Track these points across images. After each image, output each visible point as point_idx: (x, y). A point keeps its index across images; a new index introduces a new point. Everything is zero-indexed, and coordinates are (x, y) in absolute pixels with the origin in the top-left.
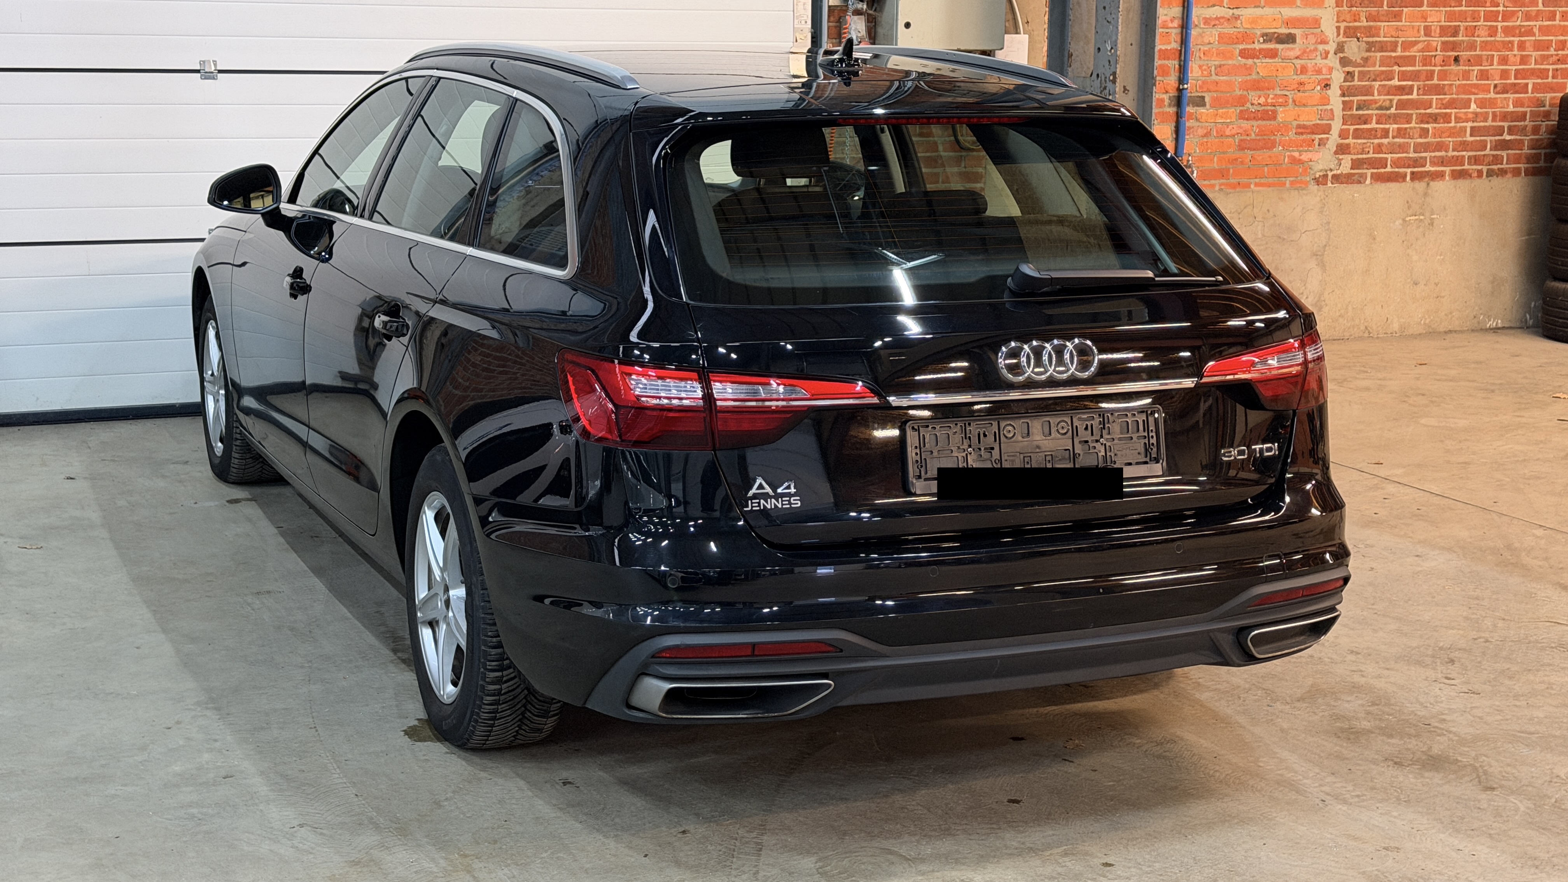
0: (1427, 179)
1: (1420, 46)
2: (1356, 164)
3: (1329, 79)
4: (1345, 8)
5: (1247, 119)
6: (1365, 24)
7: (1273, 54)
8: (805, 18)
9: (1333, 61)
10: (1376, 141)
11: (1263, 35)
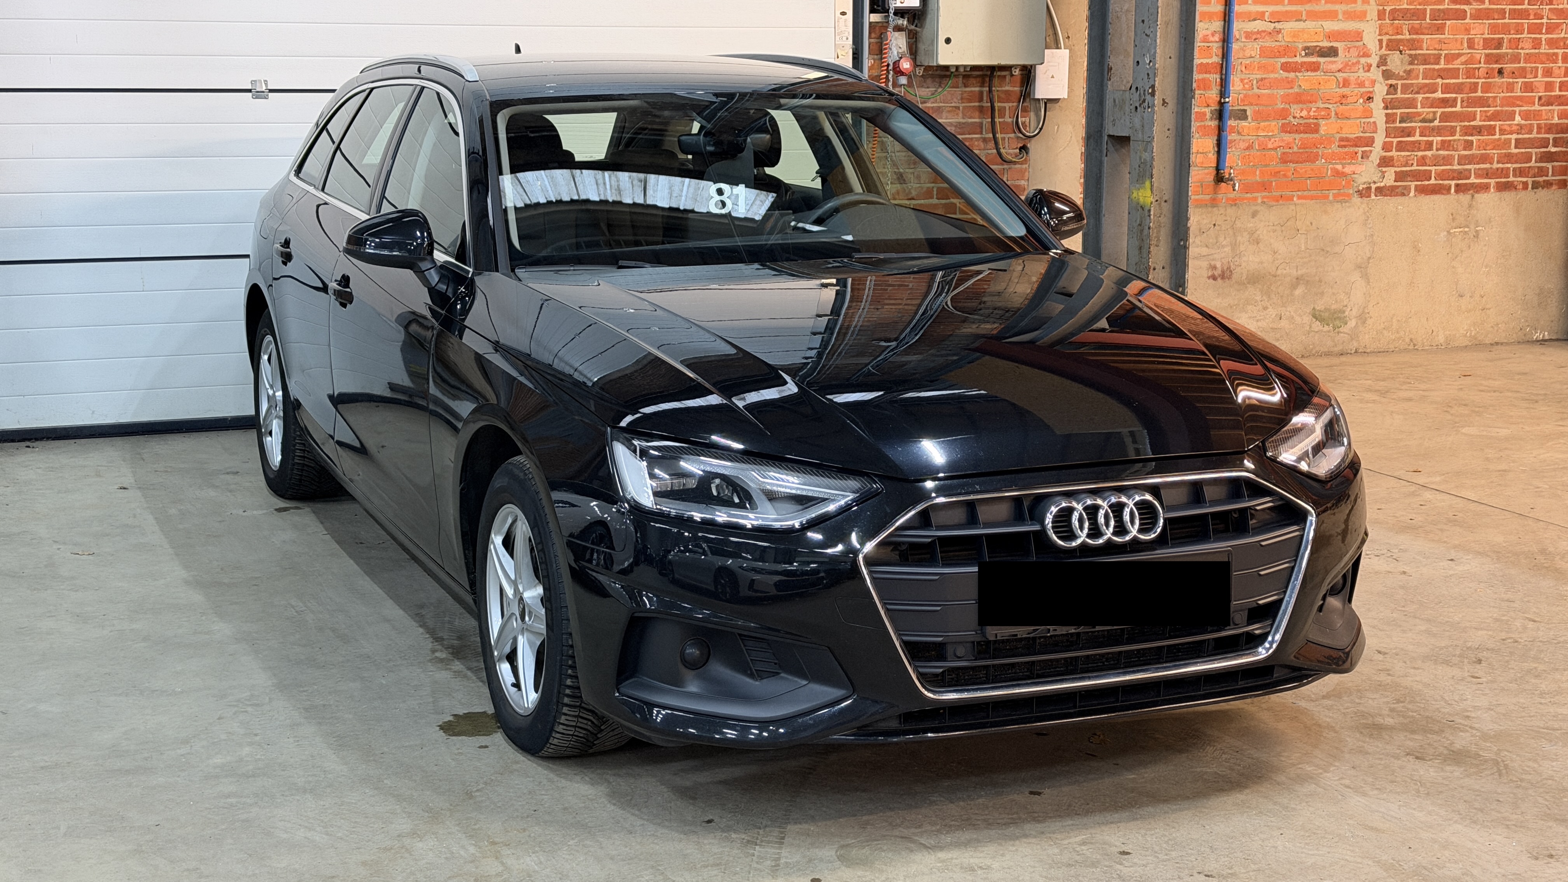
0: (1471, 192)
1: (1463, 59)
2: (1400, 177)
3: (1371, 92)
4: (1388, 21)
5: (1290, 133)
6: (1408, 37)
7: (1315, 67)
8: (846, 34)
9: (1376, 74)
10: (1420, 154)
11: (1306, 48)
